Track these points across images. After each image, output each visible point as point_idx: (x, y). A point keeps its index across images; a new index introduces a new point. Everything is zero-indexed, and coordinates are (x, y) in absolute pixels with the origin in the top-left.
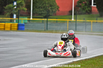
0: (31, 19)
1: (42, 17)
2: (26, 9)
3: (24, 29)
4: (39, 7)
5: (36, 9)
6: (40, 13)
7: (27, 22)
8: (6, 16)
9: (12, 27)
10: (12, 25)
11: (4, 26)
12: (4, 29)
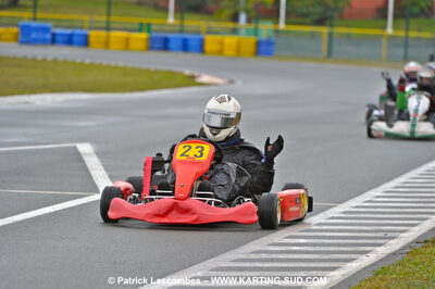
9: (243, 49)
11: (222, 43)
12: (221, 52)
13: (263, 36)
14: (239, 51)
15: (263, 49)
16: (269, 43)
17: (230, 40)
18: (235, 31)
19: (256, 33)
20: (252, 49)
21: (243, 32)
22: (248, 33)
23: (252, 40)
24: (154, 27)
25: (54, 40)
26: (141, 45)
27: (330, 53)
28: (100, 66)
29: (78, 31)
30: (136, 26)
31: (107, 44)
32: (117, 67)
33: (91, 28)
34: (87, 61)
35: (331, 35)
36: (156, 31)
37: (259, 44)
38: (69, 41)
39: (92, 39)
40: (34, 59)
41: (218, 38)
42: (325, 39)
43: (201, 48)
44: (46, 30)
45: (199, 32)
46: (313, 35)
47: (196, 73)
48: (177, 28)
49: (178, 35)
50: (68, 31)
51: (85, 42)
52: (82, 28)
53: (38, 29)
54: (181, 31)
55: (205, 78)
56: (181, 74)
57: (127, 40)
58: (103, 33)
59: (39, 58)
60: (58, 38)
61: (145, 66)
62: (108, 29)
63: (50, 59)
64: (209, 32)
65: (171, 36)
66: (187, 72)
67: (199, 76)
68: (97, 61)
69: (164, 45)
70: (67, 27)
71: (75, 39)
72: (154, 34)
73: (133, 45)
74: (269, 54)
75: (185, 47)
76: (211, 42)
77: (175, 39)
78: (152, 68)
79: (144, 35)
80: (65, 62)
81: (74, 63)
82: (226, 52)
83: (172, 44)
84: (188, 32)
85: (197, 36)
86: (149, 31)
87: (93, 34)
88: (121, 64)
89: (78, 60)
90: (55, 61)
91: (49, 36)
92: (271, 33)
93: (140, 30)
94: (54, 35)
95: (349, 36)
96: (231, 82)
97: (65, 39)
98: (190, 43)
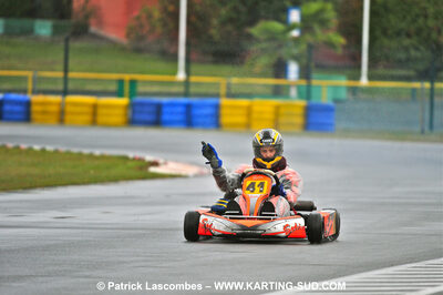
0: (364, 81)
1: (412, 73)
2: (340, 40)
3: (331, 125)
4: (398, 34)
5: (386, 42)
6: (402, 55)
7: (343, 95)
8: (257, 69)
9: (283, 120)
10: (282, 111)
14: (276, 124)
16: (327, 109)
17: (265, 106)
18: (278, 92)
19: (308, 94)
21: (293, 92)
23: (303, 103)
24: (141, 89)
26: (118, 117)
27: (431, 124)
30: (113, 87)
35: (432, 94)
36: (146, 94)
37: (309, 111)
41: (244, 102)
45: (217, 95)
48: (181, 89)
54: (186, 94)
65: (165, 100)
69: (148, 115)
72: (138, 99)
75: (188, 119)
79: (124, 101)
85: (212, 101)
86: (132, 94)
93: (119, 94)
98: (197, 112)
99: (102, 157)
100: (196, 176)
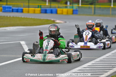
0: (80, 5)
9: (69, 12)
11: (62, 11)
12: (62, 13)
13: (75, 8)
14: (67, 13)
15: (75, 12)
16: (77, 10)
17: (65, 10)
18: (66, 7)
19: (73, 8)
20: (71, 12)
21: (69, 7)
22: (70, 8)
23: (72, 9)
24: (42, 6)
25: (13, 11)
26: (39, 12)
27: (95, 13)
28: (27, 18)
29: (20, 8)
31: (28, 12)
32: (32, 19)
33: (24, 7)
34: (23, 17)
35: (95, 8)
36: (43, 8)
37: (73, 11)
38: (17, 11)
39: (24, 10)
40: (7, 17)
41: (61, 9)
42: (93, 9)
43: (56, 12)
44: (10, 8)
45: (56, 8)
46: (89, 8)
47: (55, 20)
49: (49, 9)
50: (17, 8)
51: (22, 11)
52: (21, 7)
53: (8, 8)
54: (50, 8)
55: (58, 21)
56: (51, 20)
57: (34, 10)
58: (27, 8)
59: (8, 16)
60: (14, 10)
61: (40, 18)
62: (29, 7)
63: (12, 16)
64: (59, 8)
65: (47, 9)
66: (52, 19)
67: (56, 21)
68: (26, 17)
69: (45, 12)
70: (16, 7)
71: (19, 10)
72: (42, 9)
73: (36, 12)
74: (77, 14)
75: (52, 12)
76: (59, 11)
77: (49, 10)
78: (42, 18)
79: (39, 9)
80: (16, 17)
81: (19, 18)
82: (64, 13)
83: (48, 11)
84: (52, 8)
85: (55, 9)
86: (41, 8)
87: (24, 9)
88: (33, 18)
89: (20, 17)
90: (13, 17)
91: (11, 10)
92: (77, 8)
93: (38, 7)
94: (13, 9)
95: (100, 8)
96: (65, 22)
97: (16, 10)
98: (53, 11)
99: (43, 20)
100: (63, 23)
